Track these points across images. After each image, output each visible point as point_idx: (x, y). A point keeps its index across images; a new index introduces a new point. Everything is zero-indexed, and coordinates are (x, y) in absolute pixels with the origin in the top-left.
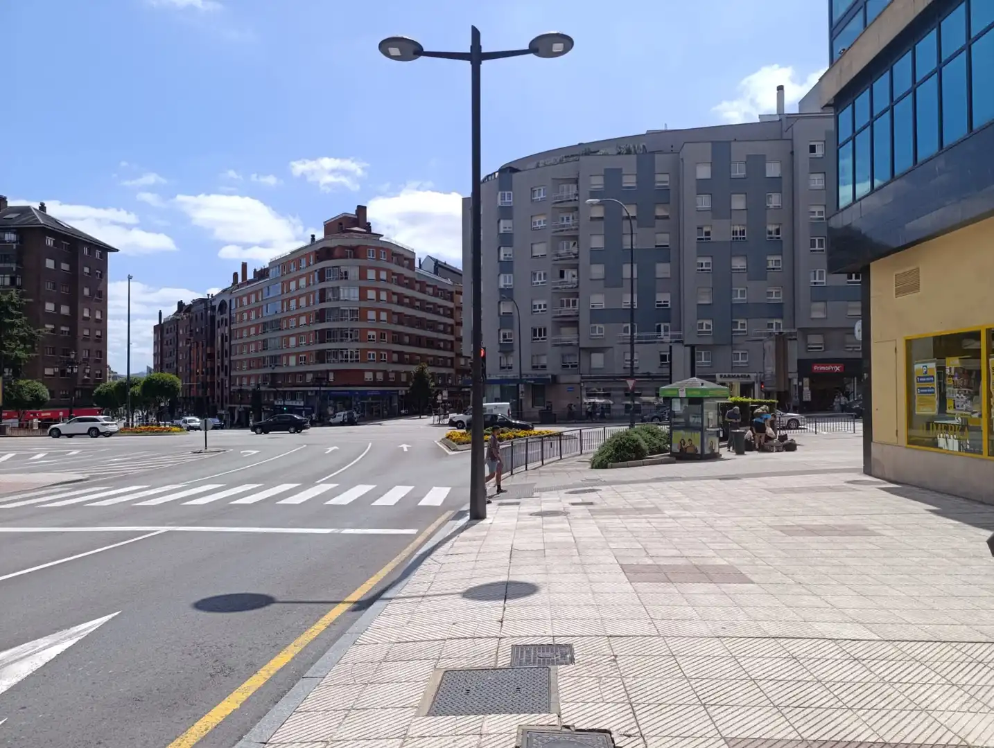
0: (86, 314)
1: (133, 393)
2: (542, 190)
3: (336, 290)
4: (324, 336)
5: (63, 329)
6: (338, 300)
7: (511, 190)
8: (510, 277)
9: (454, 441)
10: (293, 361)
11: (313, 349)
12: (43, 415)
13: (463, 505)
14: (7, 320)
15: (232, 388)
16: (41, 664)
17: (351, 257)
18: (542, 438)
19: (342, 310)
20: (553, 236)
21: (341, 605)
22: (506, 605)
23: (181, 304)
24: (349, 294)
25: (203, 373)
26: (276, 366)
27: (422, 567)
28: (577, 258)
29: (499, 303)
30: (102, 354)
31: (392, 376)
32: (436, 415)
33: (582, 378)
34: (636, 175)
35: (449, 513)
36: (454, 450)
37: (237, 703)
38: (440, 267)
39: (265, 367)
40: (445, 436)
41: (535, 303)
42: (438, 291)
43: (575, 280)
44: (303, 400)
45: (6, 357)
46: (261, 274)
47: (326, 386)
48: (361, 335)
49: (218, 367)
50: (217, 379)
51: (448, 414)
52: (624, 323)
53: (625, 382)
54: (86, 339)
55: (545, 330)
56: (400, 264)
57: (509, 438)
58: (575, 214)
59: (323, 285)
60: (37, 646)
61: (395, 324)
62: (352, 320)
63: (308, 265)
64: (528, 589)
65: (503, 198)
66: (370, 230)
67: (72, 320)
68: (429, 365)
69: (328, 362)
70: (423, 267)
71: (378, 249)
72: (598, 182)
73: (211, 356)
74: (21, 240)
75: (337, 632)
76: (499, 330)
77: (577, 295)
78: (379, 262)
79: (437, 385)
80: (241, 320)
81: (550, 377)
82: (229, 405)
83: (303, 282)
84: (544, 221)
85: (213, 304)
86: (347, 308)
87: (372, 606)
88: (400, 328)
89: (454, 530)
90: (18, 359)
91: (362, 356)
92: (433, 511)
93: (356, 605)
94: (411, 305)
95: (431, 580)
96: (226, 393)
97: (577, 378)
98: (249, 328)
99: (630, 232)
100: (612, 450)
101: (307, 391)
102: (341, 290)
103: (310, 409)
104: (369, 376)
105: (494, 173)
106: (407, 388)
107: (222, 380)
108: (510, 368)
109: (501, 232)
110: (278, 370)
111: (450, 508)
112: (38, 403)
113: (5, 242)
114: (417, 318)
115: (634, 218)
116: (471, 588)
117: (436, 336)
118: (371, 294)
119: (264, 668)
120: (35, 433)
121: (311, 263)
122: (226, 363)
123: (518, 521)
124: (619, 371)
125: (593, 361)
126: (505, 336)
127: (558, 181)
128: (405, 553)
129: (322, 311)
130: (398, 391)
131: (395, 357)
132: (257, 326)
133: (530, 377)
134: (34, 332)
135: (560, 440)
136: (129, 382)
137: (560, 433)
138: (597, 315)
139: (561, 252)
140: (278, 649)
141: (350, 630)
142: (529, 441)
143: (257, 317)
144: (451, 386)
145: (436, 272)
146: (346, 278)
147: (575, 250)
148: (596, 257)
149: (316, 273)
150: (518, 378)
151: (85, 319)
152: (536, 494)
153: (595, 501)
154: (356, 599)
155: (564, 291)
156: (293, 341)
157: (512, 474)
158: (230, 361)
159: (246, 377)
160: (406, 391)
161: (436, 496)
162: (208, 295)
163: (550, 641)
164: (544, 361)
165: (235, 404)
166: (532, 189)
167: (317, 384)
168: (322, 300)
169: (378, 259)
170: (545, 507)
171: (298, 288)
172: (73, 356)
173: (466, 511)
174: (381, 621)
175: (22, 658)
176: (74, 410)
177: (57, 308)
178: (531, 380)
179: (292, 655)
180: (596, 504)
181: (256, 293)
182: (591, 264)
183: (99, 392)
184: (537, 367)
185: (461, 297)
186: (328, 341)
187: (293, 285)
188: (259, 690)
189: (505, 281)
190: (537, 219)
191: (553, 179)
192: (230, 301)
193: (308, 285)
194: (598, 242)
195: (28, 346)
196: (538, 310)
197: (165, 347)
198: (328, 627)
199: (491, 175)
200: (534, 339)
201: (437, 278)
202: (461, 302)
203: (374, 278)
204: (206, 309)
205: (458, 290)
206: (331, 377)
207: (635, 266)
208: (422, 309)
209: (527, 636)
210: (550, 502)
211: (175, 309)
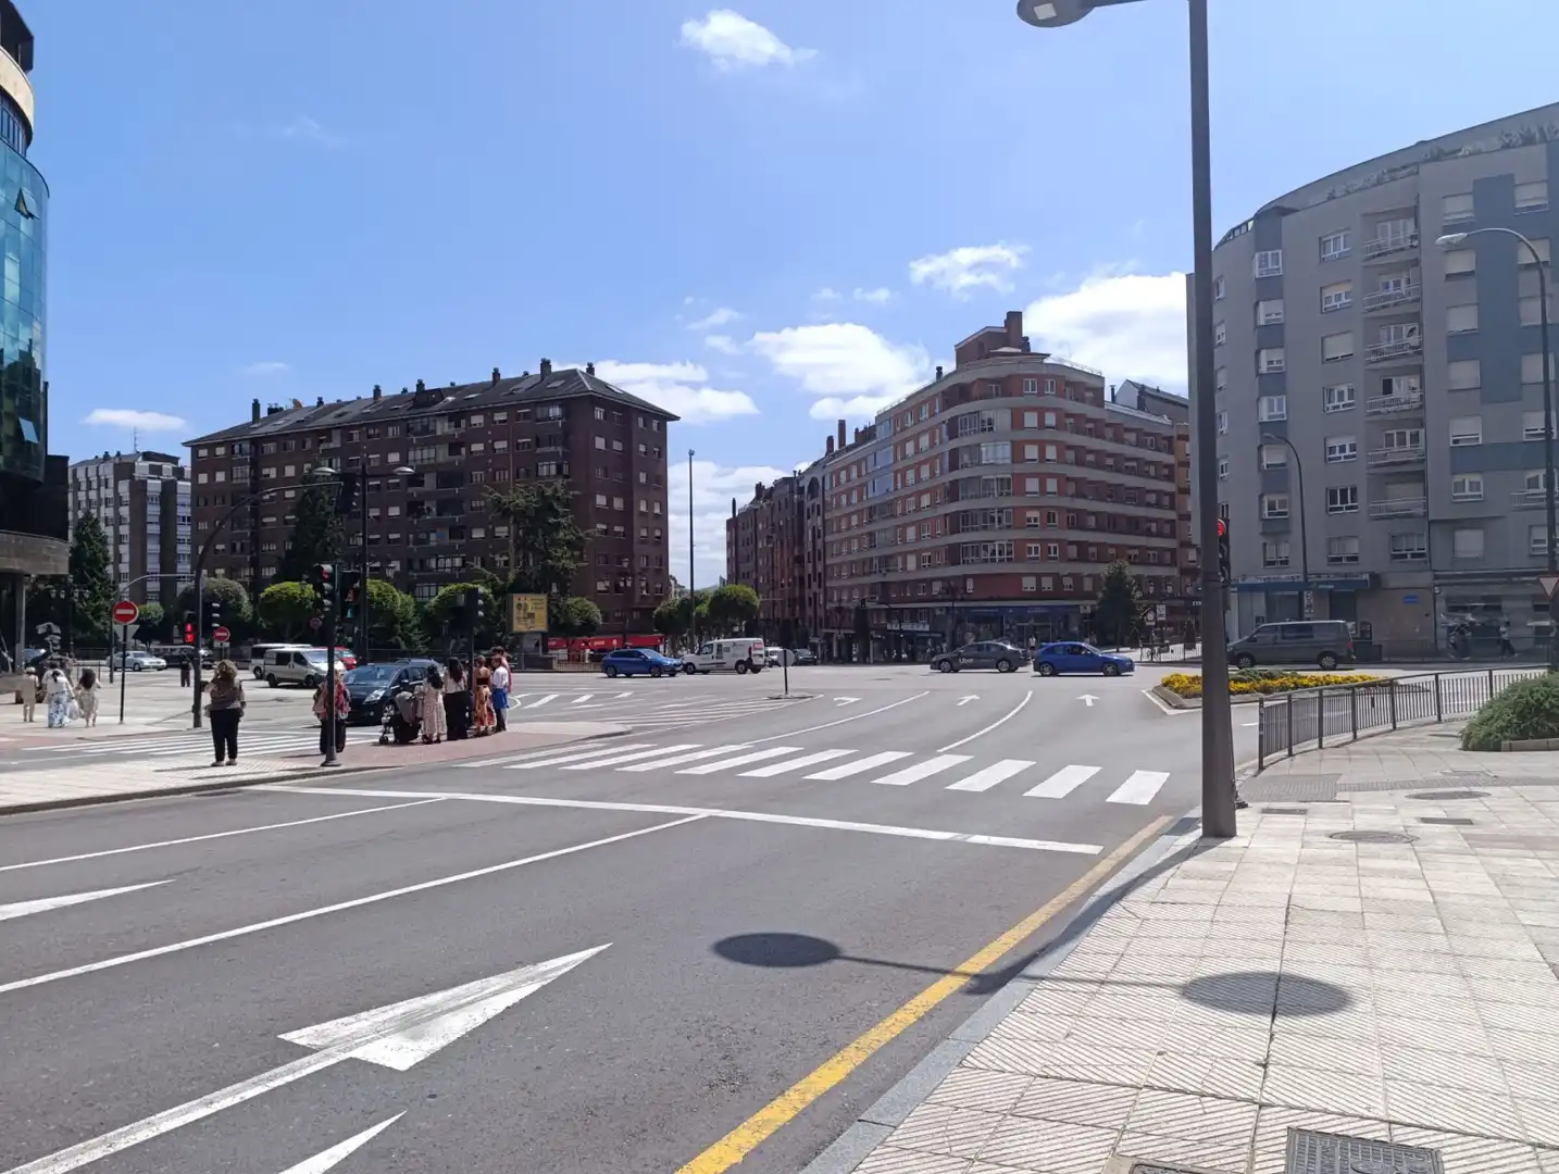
0: (643, 508)
1: (699, 614)
2: (1342, 239)
3: (974, 449)
4: (958, 522)
5: (617, 529)
6: (979, 464)
7: (1280, 248)
8: (1280, 402)
9: (1176, 691)
10: (912, 562)
11: (942, 543)
12: (596, 644)
13: (1192, 807)
14: (552, 520)
15: (829, 606)
16: (481, 1021)
17: (997, 395)
18: (1353, 689)
19: (986, 480)
20: (1367, 319)
21: (948, 977)
22: (1275, 1028)
23: (759, 488)
24: (996, 453)
25: (789, 584)
26: (888, 571)
27: (1103, 921)
28: (1420, 353)
29: (1260, 448)
30: (663, 560)
31: (1068, 581)
32: (1145, 646)
33: (1436, 577)
34: (1547, 181)
35: (1164, 820)
36: (1176, 708)
37: (739, 1150)
38: (1146, 396)
39: (871, 573)
40: (1160, 683)
41: (1331, 443)
42: (1144, 437)
43: (1415, 396)
44: (929, 623)
45: (552, 567)
46: (865, 435)
47: (962, 600)
48: (1017, 518)
49: (809, 575)
50: (808, 593)
51: (1168, 645)
52: (1526, 469)
53: (1538, 582)
54: (644, 541)
55: (1354, 490)
56: (1080, 399)
57: (1283, 688)
58: (1412, 273)
59: (955, 444)
60: (487, 988)
61: (1072, 496)
62: (1001, 494)
63: (932, 415)
64: (1329, 999)
65: (1264, 262)
66: (1029, 350)
67: (627, 516)
68: (1131, 563)
69: (964, 562)
70: (1118, 401)
71: (1041, 378)
72: (1460, 208)
73: (799, 560)
74: (566, 415)
75: (935, 1032)
76: (1261, 496)
77: (1421, 423)
78: (1042, 398)
79: (1146, 596)
80: (838, 506)
81: (1366, 577)
82: (825, 631)
83: (924, 441)
84: (1347, 295)
85: (801, 484)
86: (992, 477)
87: (1004, 989)
88: (1080, 504)
89: (1168, 855)
90: (565, 569)
91: (1017, 552)
92: (1133, 815)
93: (975, 983)
94: (1098, 465)
95: (1121, 950)
96: (821, 613)
97: (1425, 579)
98: (849, 516)
99: (1538, 293)
100: (1509, 715)
101: (933, 609)
102: (983, 449)
103: (939, 635)
104: (1029, 584)
105: (1246, 223)
106: (1094, 602)
107: (815, 594)
108: (1285, 562)
109: (1262, 322)
110: (891, 577)
111: (1167, 812)
112: (589, 628)
113: (550, 419)
114: (1109, 485)
115: (1545, 263)
116: (1201, 979)
117: (1144, 514)
118: (1031, 452)
119: (797, 1086)
120: (586, 668)
121: (937, 411)
122: (820, 569)
123: (1302, 847)
124: (1519, 562)
125: (1459, 547)
126: (1271, 506)
127: (1373, 218)
128: (1077, 888)
129: (955, 483)
130: (1078, 606)
131: (1073, 551)
132: (859, 512)
133: (1324, 578)
134: (581, 534)
135: (1392, 693)
136: (695, 599)
137: (1392, 680)
138: (1466, 457)
139: (1384, 345)
140: (829, 1048)
141: (958, 1033)
142: (1325, 693)
143: (860, 499)
144: (1172, 597)
145: (1141, 406)
146: (991, 429)
147: (1414, 340)
148: (1460, 347)
149: (944, 426)
150: (1302, 579)
151: (642, 513)
152: (1340, 796)
153: (1476, 818)
154: (977, 970)
155: (1393, 417)
156: (911, 533)
157: (1290, 754)
158: (825, 567)
159: (846, 590)
160: (1092, 606)
161: (1140, 788)
162: (795, 472)
163: (1380, 1133)
164: (1353, 548)
165: (833, 628)
166: (1320, 239)
167: (946, 597)
168: (954, 466)
169: (1041, 393)
170: (1362, 823)
171: (917, 451)
172: (625, 565)
173: (1197, 819)
174: (1015, 1023)
175: (461, 1007)
176: (628, 636)
177: (610, 502)
178: (1327, 583)
179: (850, 1067)
180: (1479, 824)
181: (858, 463)
182: (1449, 362)
183: (660, 613)
184: (1340, 559)
185: (1188, 445)
186: (963, 531)
187: (910, 448)
188: (781, 1132)
189: (1271, 409)
190: (1330, 292)
191: (1365, 215)
192: (823, 479)
193: (932, 445)
194: (1463, 320)
195: (576, 553)
196: (1337, 455)
197: (741, 549)
198: (921, 1019)
199: (1239, 227)
200: (1331, 510)
201: (1144, 416)
202: (1188, 452)
203: (1036, 425)
204: (792, 492)
205: (1180, 433)
206: (970, 585)
207: (1551, 357)
208: (1117, 469)
209: (1326, 1112)
210: (1372, 813)
211: (753, 495)
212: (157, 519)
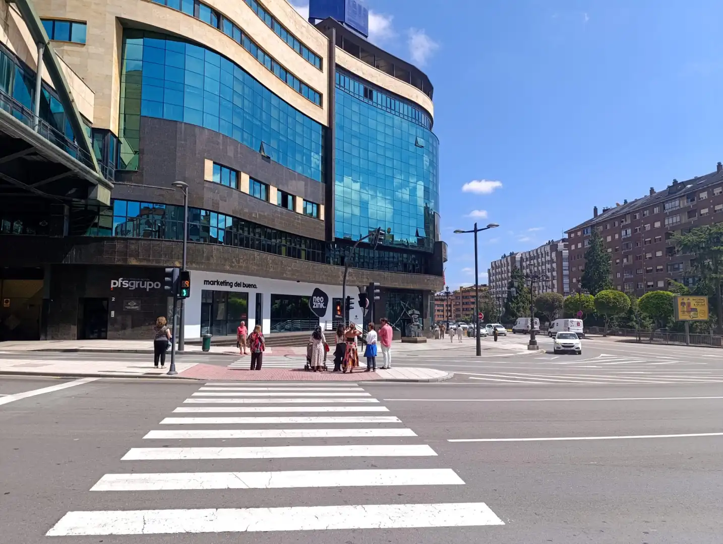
212: (567, 268)
